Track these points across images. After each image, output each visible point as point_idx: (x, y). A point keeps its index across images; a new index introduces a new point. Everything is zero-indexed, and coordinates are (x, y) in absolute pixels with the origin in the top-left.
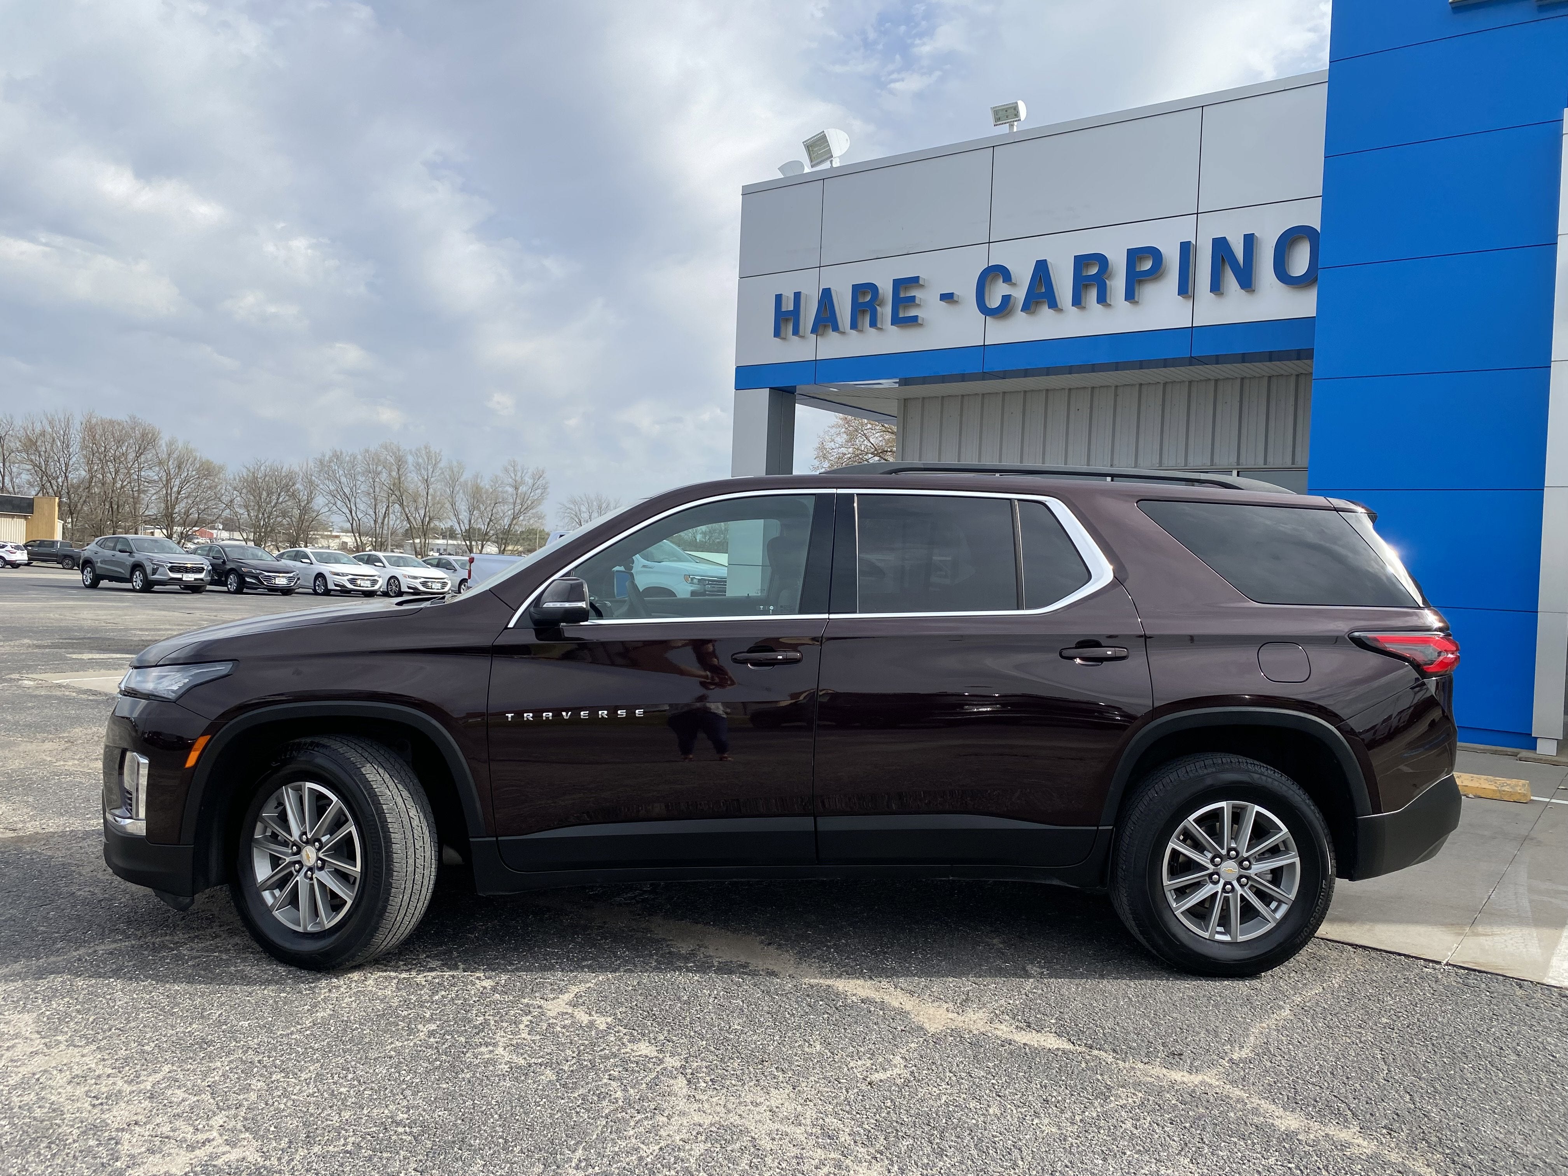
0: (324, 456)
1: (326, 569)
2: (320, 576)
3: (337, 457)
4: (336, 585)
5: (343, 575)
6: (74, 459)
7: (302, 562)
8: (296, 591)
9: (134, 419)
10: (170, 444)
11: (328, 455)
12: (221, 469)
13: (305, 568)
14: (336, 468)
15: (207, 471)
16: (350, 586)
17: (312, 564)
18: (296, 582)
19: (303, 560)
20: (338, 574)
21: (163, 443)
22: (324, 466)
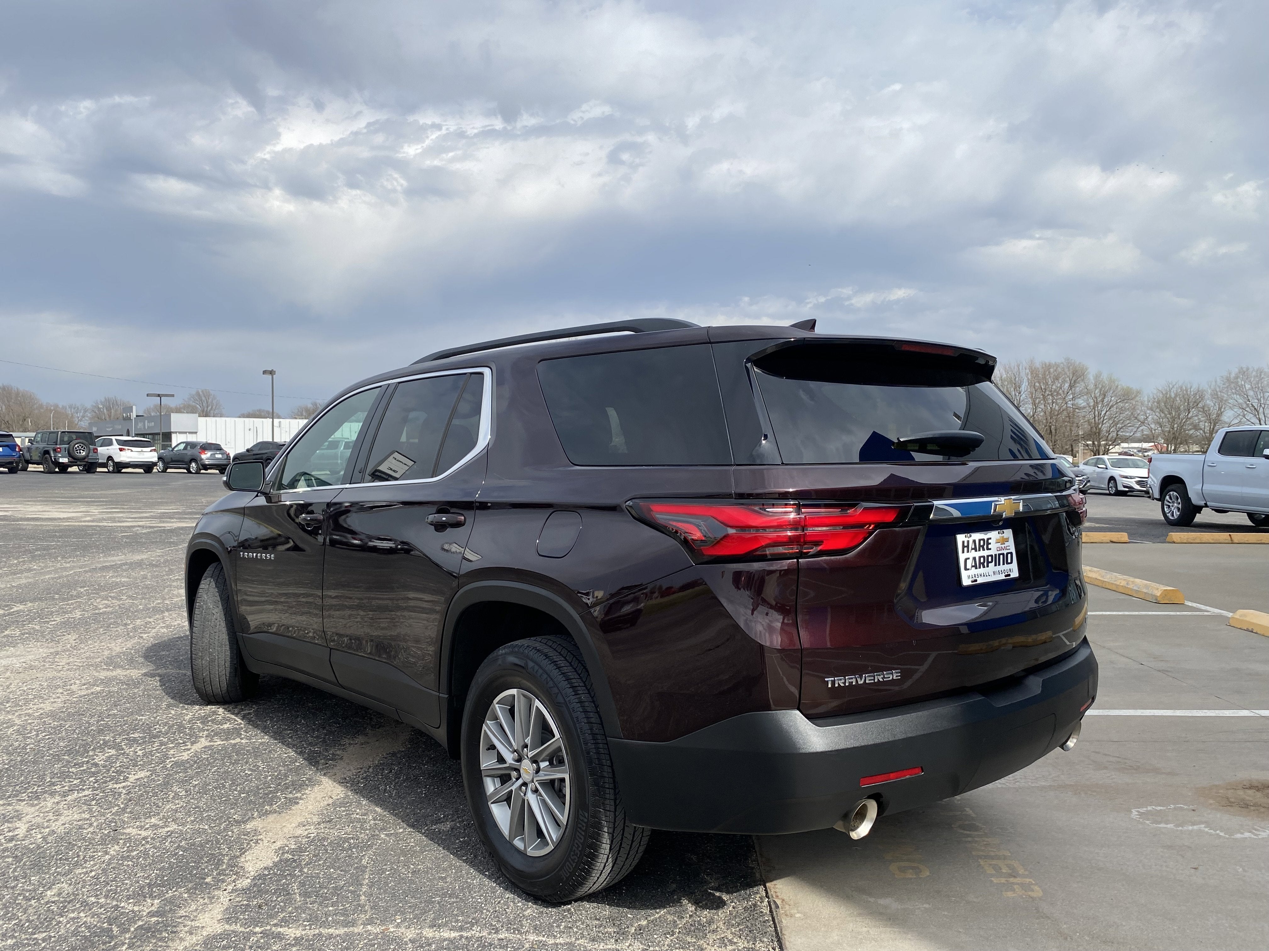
0: (1230, 374)
1: (1117, 472)
2: (1112, 479)
3: (1244, 373)
4: (1125, 487)
5: (1131, 478)
6: (1024, 396)
7: (1098, 467)
8: (1089, 491)
9: (1068, 360)
10: (1097, 377)
11: (1235, 371)
12: (1138, 392)
13: (1102, 473)
14: (1243, 383)
15: (1127, 396)
16: (1137, 487)
17: (1107, 469)
18: (1086, 484)
19: (1099, 466)
20: (1126, 477)
21: (1091, 377)
22: (1232, 383)
